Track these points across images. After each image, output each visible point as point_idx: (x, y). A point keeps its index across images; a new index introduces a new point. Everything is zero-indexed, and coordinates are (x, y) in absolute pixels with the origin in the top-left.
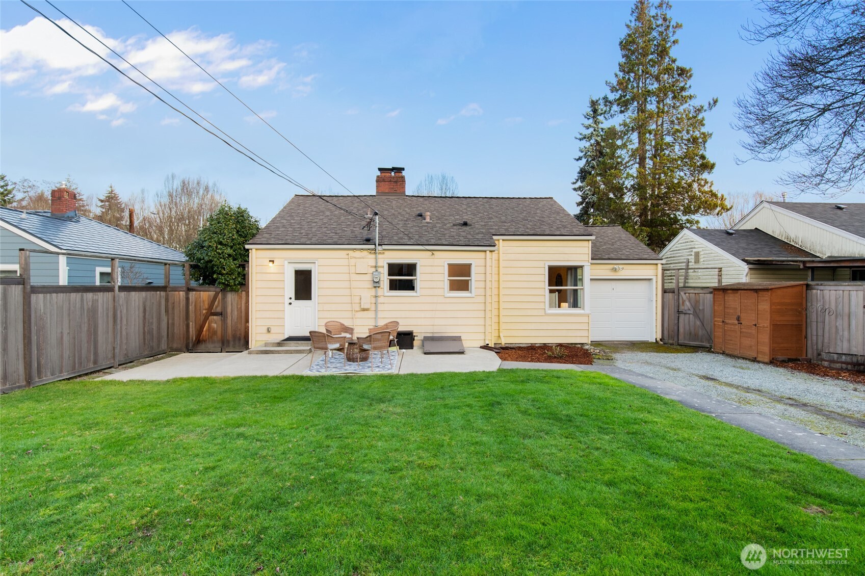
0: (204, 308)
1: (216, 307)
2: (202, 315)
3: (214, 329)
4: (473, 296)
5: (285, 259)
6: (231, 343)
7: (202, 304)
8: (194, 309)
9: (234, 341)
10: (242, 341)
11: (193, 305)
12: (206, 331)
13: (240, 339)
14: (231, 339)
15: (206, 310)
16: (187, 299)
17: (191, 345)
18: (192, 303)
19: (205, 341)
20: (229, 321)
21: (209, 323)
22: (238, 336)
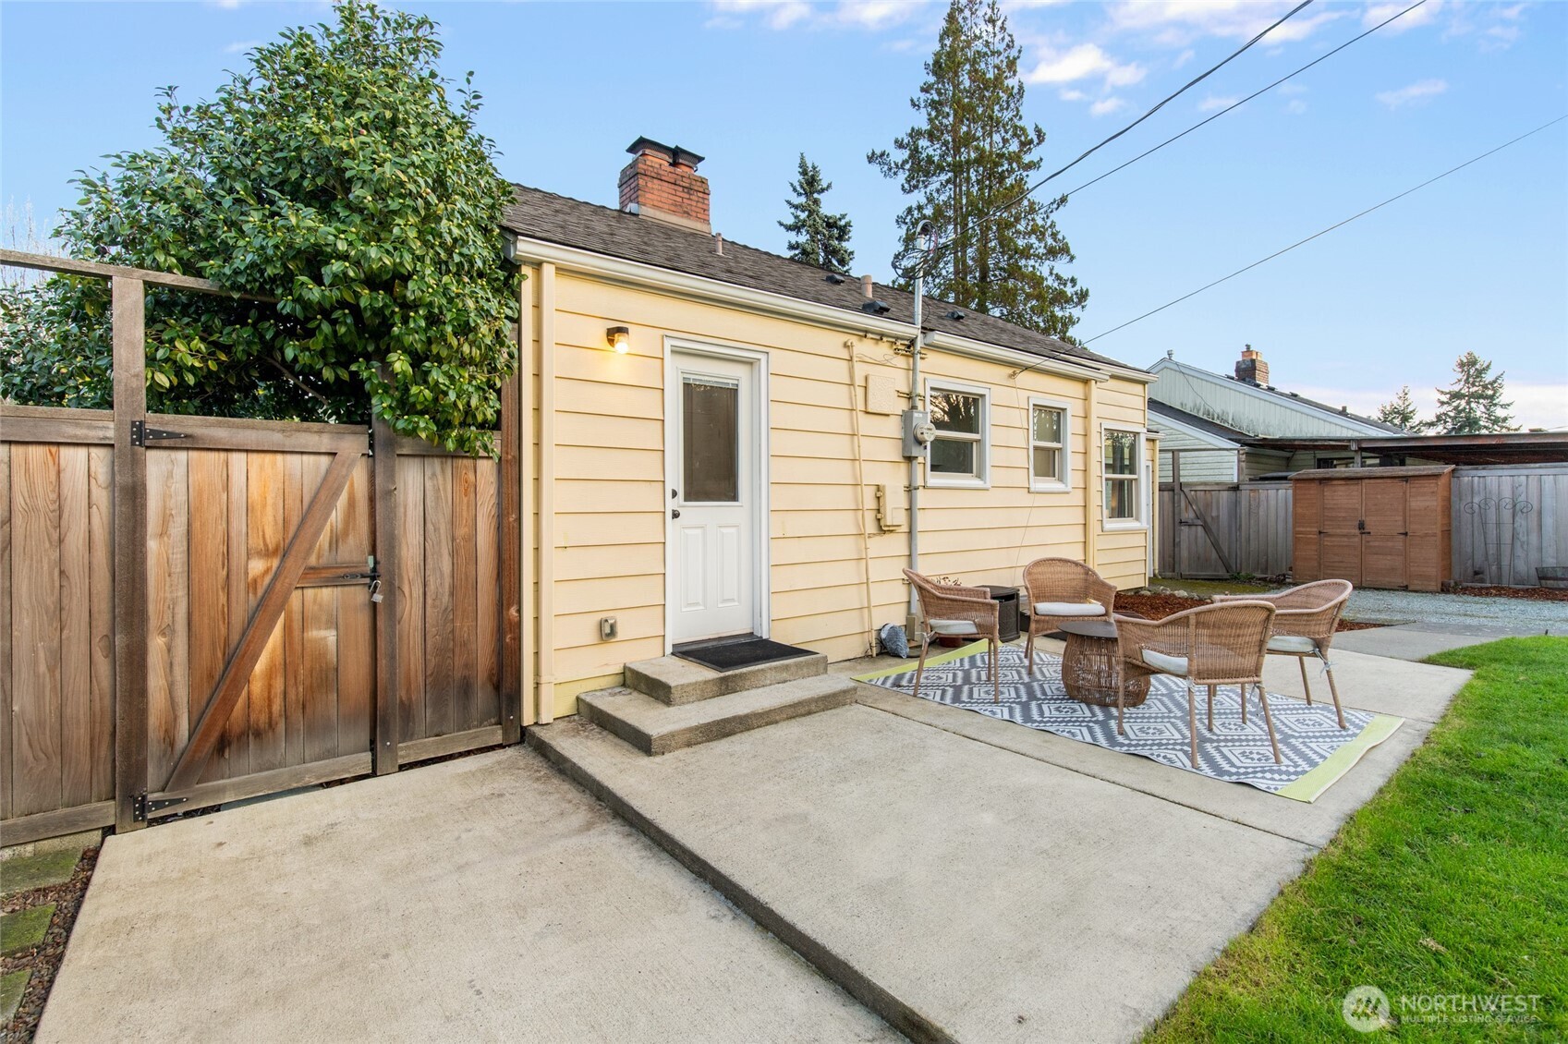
0: (256, 542)
1: (335, 542)
2: (239, 587)
3: (321, 655)
4: (1069, 489)
5: (667, 332)
6: (425, 715)
7: (239, 524)
8: (179, 558)
9: (439, 703)
10: (482, 697)
11: (178, 528)
12: (270, 674)
13: (466, 689)
14: (418, 696)
15: (267, 553)
16: (131, 496)
17: (154, 775)
18: (166, 519)
19: (256, 733)
20: (410, 608)
21: (288, 629)
22: (458, 675)
